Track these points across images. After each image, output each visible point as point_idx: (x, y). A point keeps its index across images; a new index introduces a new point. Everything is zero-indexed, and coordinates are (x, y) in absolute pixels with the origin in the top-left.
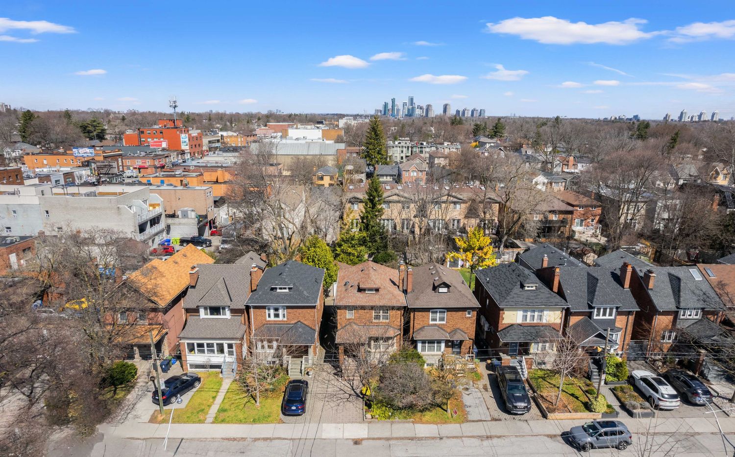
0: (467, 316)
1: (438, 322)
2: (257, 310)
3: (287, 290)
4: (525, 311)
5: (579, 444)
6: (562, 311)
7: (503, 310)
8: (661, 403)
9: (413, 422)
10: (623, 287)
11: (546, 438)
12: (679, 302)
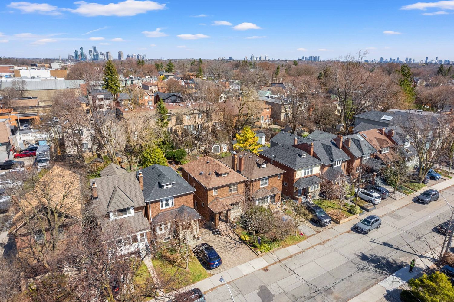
0: (279, 178)
1: (264, 186)
2: (154, 204)
3: (171, 185)
4: (305, 170)
5: (365, 231)
6: (320, 166)
7: (296, 171)
8: (376, 202)
9: (283, 247)
10: (339, 148)
11: (346, 233)
12: (362, 152)
